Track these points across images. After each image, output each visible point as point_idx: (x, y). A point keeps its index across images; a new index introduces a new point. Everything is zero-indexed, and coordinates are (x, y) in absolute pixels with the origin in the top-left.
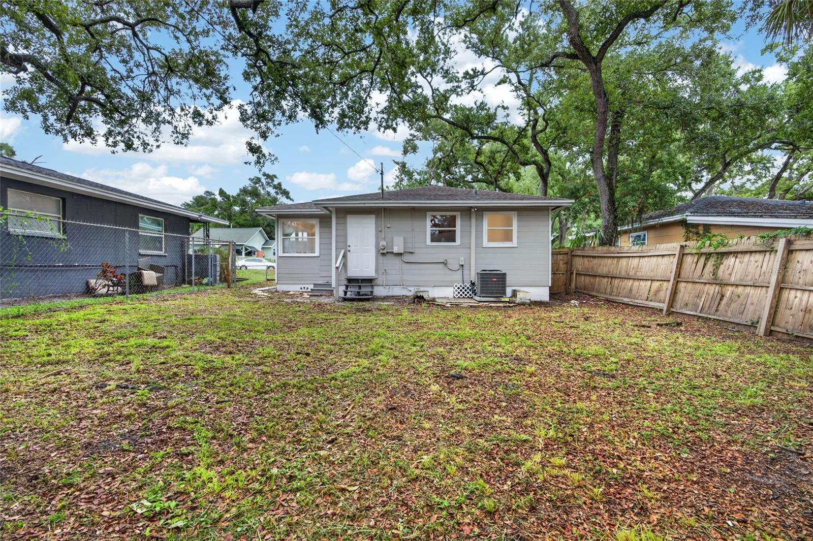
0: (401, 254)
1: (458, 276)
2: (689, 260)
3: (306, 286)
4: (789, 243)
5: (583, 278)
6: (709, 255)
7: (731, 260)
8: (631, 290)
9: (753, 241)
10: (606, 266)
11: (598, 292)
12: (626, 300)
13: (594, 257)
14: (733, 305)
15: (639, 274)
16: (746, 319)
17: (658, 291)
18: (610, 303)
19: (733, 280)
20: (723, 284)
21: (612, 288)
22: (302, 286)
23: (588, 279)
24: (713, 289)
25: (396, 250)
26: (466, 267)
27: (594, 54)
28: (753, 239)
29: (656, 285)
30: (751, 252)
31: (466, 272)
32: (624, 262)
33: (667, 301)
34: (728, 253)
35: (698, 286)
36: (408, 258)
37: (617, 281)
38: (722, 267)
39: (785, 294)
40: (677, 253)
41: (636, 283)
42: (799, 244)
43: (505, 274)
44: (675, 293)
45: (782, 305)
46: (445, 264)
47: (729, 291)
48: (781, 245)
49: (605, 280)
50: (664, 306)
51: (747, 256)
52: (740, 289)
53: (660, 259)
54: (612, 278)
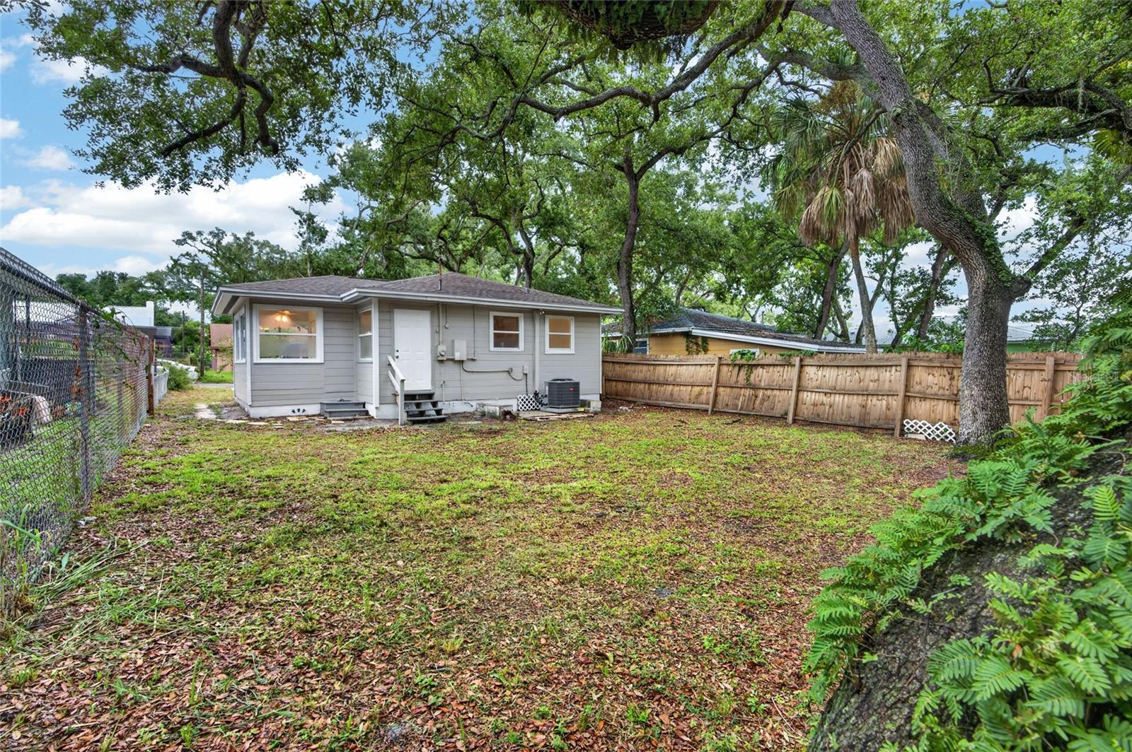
0: (462, 361)
1: (521, 386)
2: (725, 369)
3: (302, 408)
4: (801, 360)
5: (614, 383)
6: (741, 366)
7: (760, 370)
8: (672, 395)
9: (775, 357)
10: (641, 372)
11: (635, 397)
12: (668, 403)
13: (627, 364)
14: (766, 404)
15: (678, 380)
16: (777, 412)
17: (700, 394)
18: (652, 407)
19: (763, 384)
20: (755, 388)
21: (651, 393)
22: (296, 408)
23: (620, 385)
24: (748, 392)
25: (457, 356)
26: (530, 376)
27: (636, 171)
28: (774, 356)
29: (697, 389)
30: (774, 365)
31: (530, 381)
32: (661, 369)
33: (711, 403)
34: (756, 366)
35: (735, 390)
36: (469, 366)
37: (655, 387)
38: (752, 375)
39: (801, 394)
40: (716, 363)
41: (677, 388)
42: (808, 361)
43: (578, 384)
44: (716, 395)
45: (800, 403)
46: (509, 372)
47: (761, 393)
48: (797, 361)
49: (642, 385)
50: (709, 407)
51: (771, 368)
52: (769, 392)
53: (698, 367)
54: (650, 384)
